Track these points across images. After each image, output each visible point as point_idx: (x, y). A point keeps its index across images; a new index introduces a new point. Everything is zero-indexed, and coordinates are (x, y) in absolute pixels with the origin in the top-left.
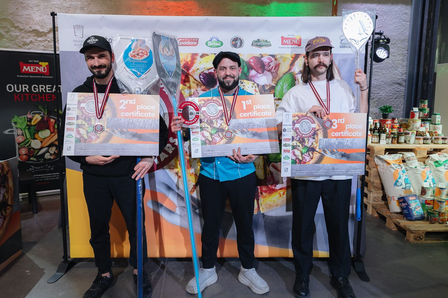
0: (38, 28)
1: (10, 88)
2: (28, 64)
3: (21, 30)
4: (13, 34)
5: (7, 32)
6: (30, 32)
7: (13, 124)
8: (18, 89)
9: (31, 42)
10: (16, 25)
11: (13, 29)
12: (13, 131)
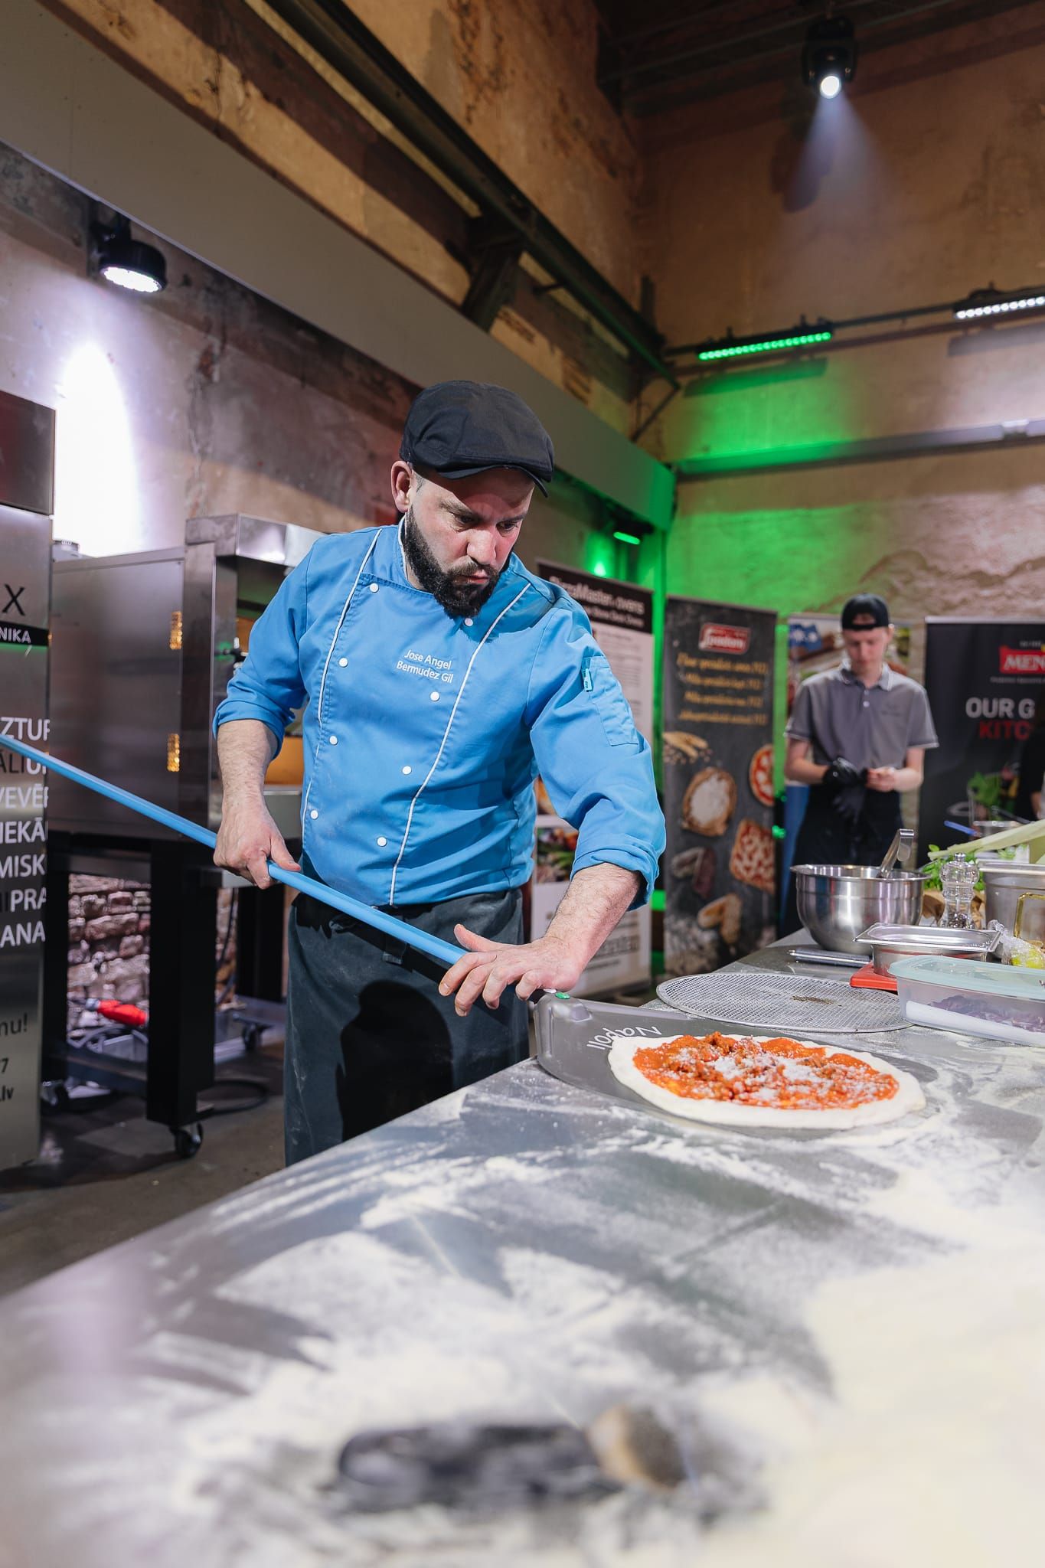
0: (985, 566)
1: (974, 708)
2: (1018, 650)
3: (940, 574)
4: (922, 585)
5: (906, 583)
6: (963, 577)
7: (970, 793)
8: (990, 710)
9: (964, 602)
10: (931, 563)
11: (922, 573)
12: (966, 809)
